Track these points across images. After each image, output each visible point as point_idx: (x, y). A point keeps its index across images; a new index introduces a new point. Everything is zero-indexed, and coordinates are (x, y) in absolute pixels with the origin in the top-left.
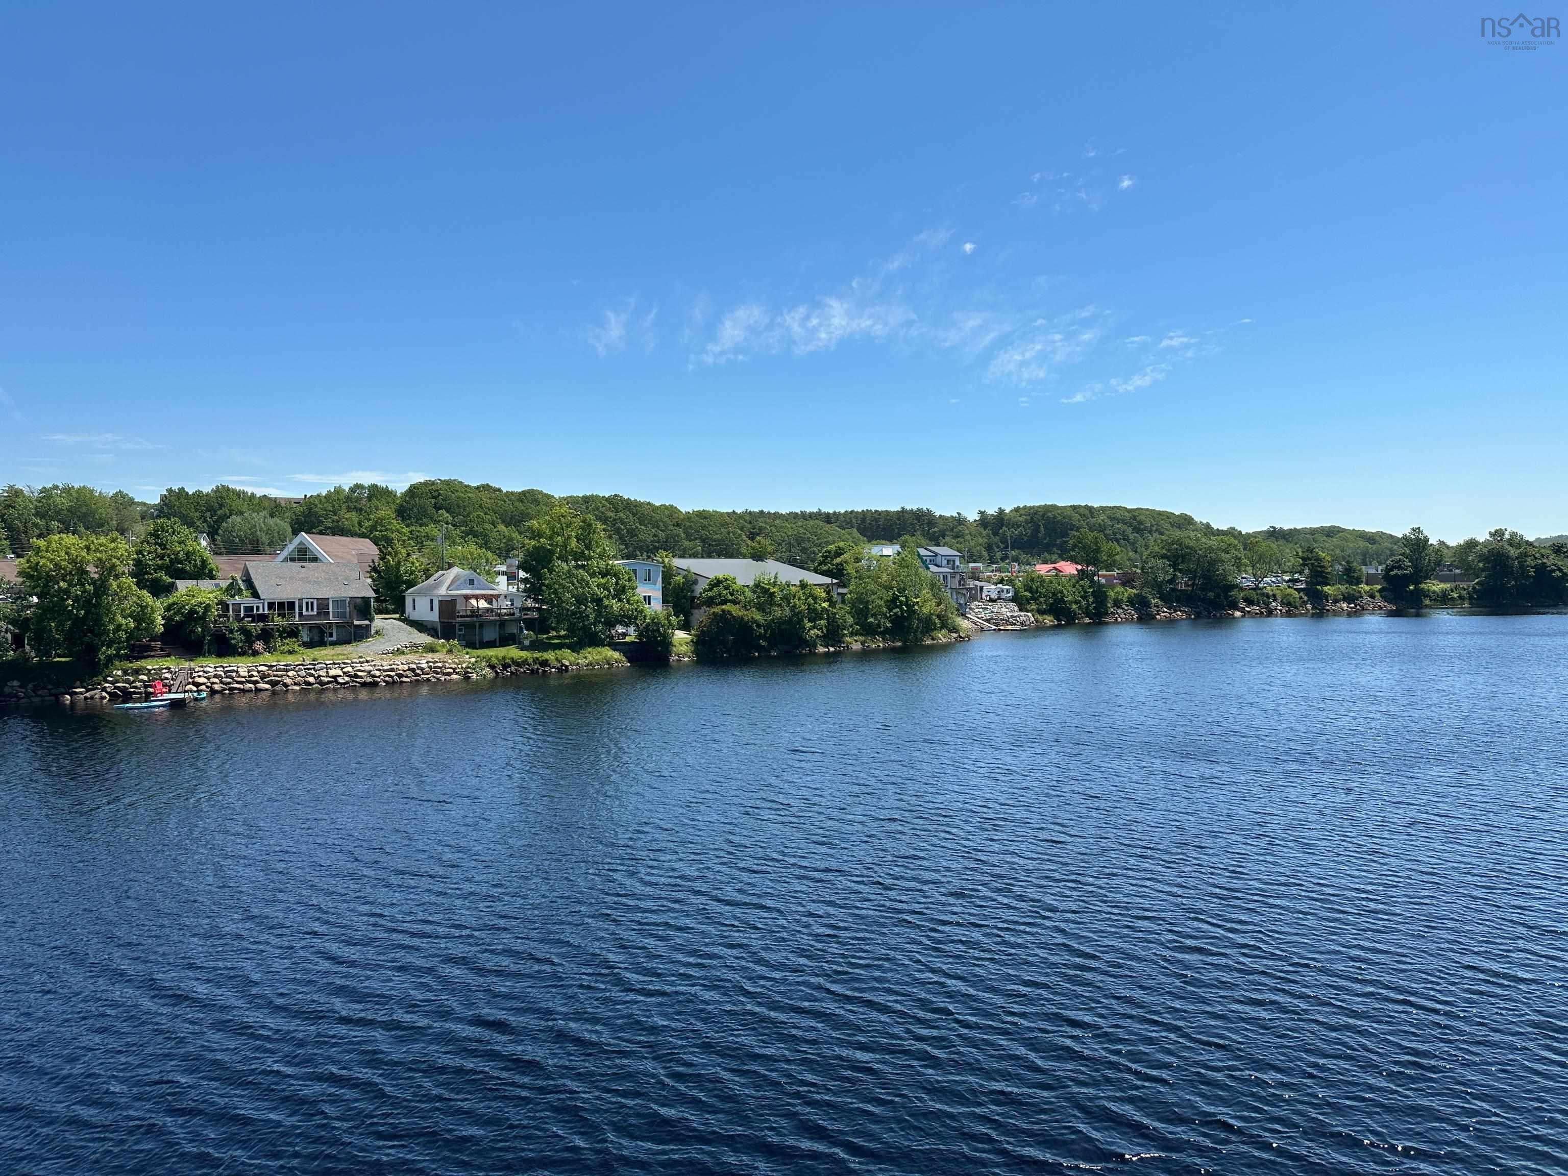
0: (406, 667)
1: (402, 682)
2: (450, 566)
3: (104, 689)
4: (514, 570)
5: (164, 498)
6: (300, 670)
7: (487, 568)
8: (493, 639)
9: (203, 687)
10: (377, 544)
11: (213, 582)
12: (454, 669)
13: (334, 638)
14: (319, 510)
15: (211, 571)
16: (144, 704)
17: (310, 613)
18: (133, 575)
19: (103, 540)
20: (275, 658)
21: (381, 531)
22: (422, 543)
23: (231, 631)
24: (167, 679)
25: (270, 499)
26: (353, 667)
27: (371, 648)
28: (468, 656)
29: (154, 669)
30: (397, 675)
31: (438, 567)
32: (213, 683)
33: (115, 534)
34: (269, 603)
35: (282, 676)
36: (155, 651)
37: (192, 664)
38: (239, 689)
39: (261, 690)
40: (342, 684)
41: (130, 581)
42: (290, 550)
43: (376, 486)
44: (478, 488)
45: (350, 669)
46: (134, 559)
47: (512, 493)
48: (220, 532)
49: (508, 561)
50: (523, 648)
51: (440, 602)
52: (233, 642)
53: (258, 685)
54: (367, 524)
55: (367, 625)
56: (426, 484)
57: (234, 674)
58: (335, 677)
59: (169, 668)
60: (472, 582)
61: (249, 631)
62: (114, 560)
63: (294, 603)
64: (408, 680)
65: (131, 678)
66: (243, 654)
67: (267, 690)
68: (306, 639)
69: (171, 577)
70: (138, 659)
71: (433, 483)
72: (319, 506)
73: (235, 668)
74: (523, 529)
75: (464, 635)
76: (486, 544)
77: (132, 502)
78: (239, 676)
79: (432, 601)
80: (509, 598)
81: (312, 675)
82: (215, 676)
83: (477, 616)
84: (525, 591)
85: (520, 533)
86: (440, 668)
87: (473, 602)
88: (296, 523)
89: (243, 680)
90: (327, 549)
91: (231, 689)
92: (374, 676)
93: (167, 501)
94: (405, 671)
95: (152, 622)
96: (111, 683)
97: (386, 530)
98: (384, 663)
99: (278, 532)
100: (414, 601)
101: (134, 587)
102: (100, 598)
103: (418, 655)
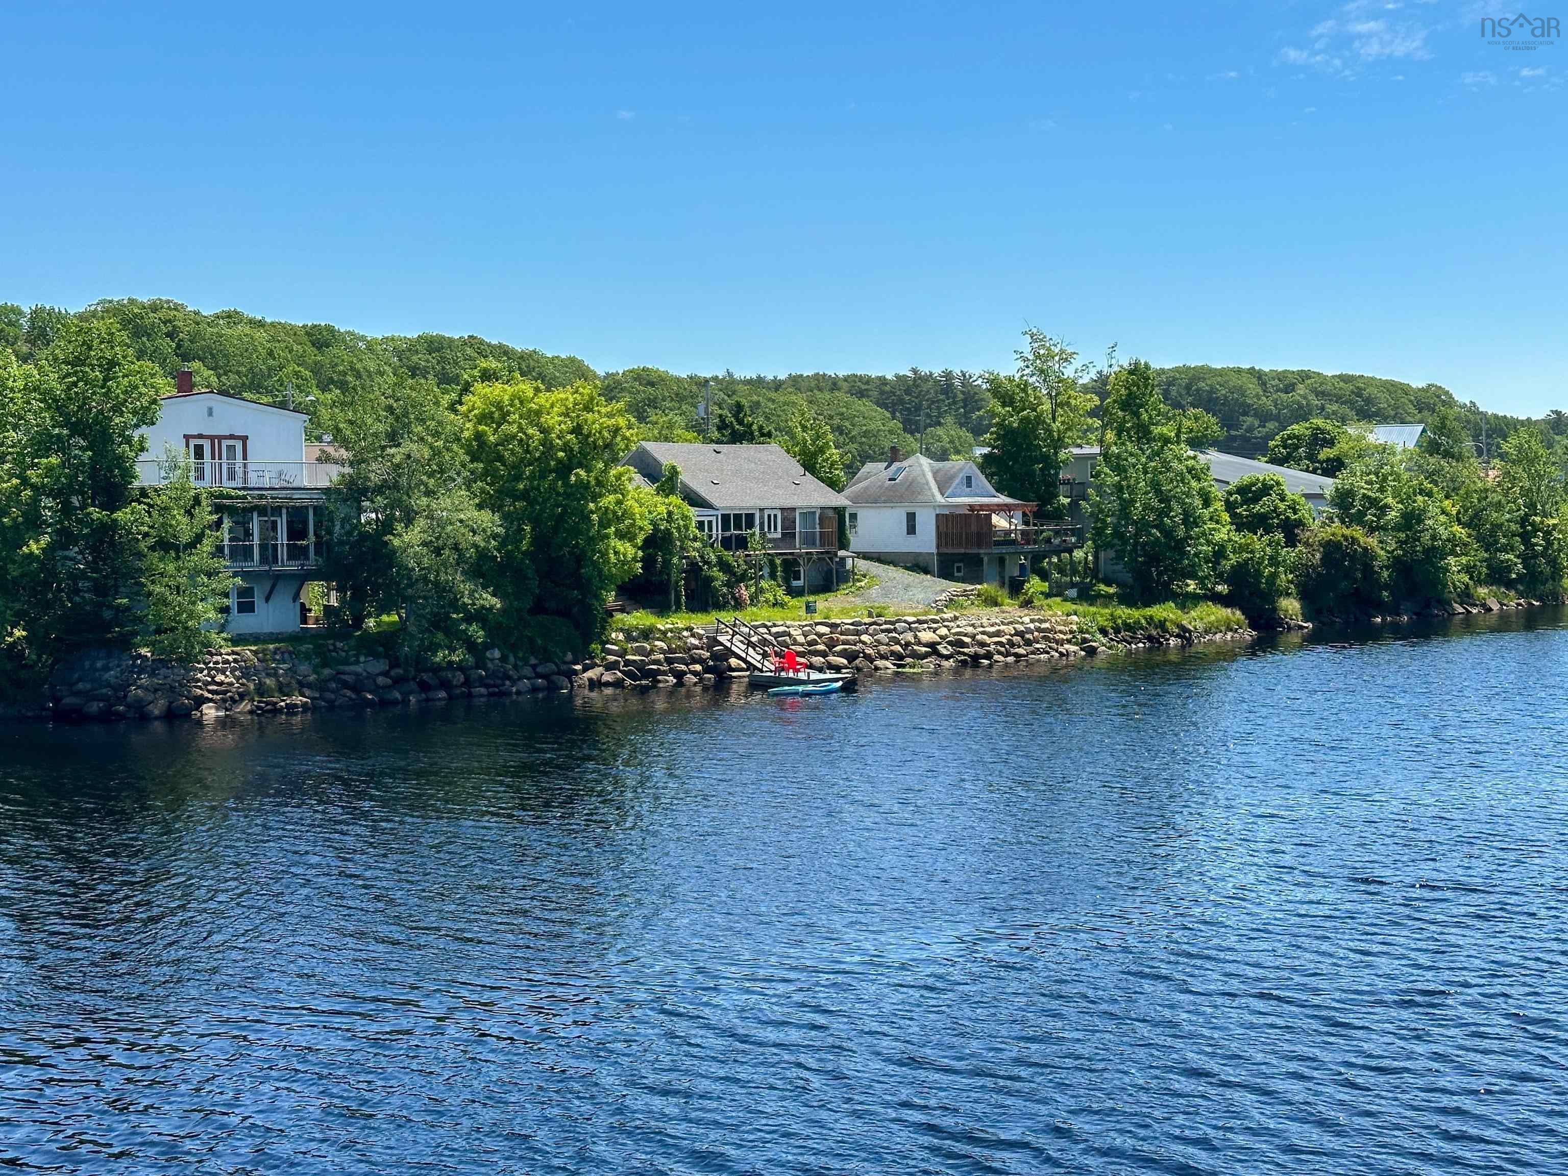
3: (611, 665)
6: (876, 632)
12: (1065, 635)
13: (802, 582)
17: (773, 535)
26: (948, 628)
28: (1060, 613)
29: (670, 631)
34: (723, 516)
35: (856, 643)
45: (945, 631)
51: (942, 517)
58: (932, 645)
60: (969, 482)
63: (753, 515)
79: (911, 515)
86: (1050, 631)
89: (804, 649)
92: (982, 644)
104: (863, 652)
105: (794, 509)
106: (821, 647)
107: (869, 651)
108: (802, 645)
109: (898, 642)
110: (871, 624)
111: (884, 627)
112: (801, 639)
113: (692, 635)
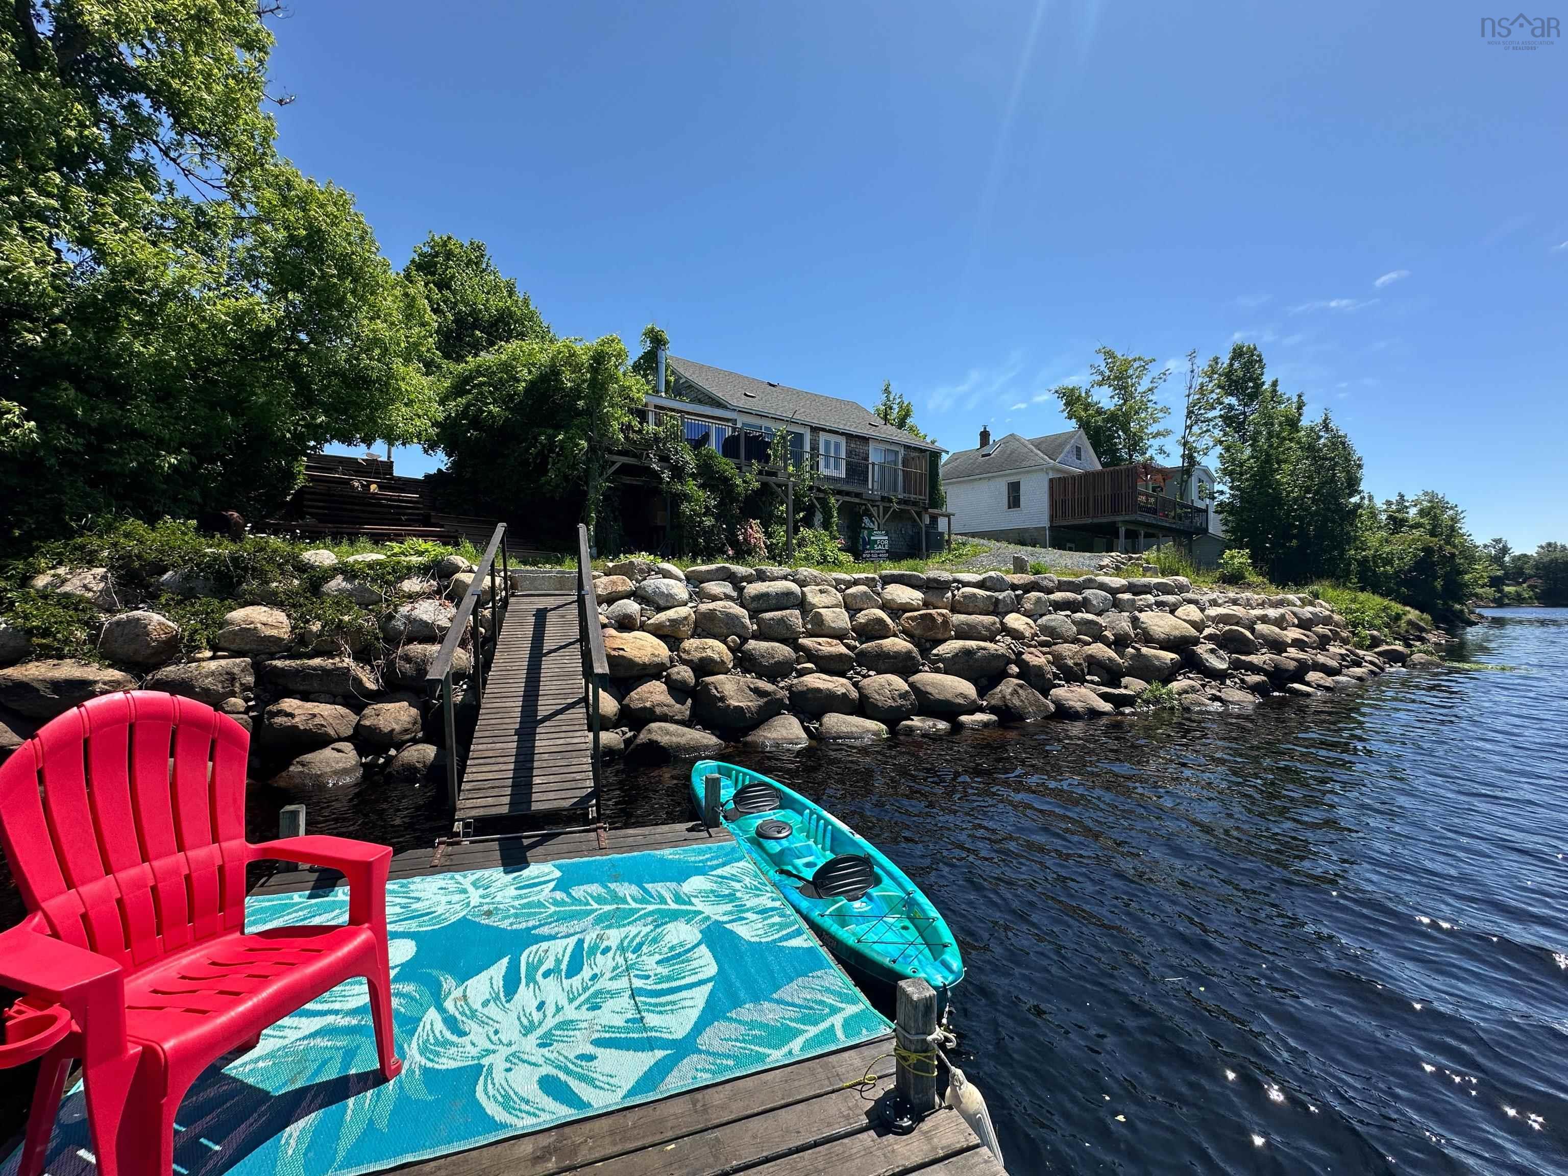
9: (652, 694)
17: (832, 472)
29: (349, 573)
35: (993, 635)
51: (1057, 481)
57: (794, 618)
61: (728, 483)
63: (801, 436)
73: (790, 588)
78: (820, 631)
79: (1014, 484)
82: (708, 627)
89: (842, 648)
104: (1019, 660)
105: (864, 439)
106: (897, 644)
107: (1036, 658)
108: (839, 636)
109: (1098, 637)
110: (1028, 588)
111: (1058, 596)
112: (838, 618)
113: (438, 592)
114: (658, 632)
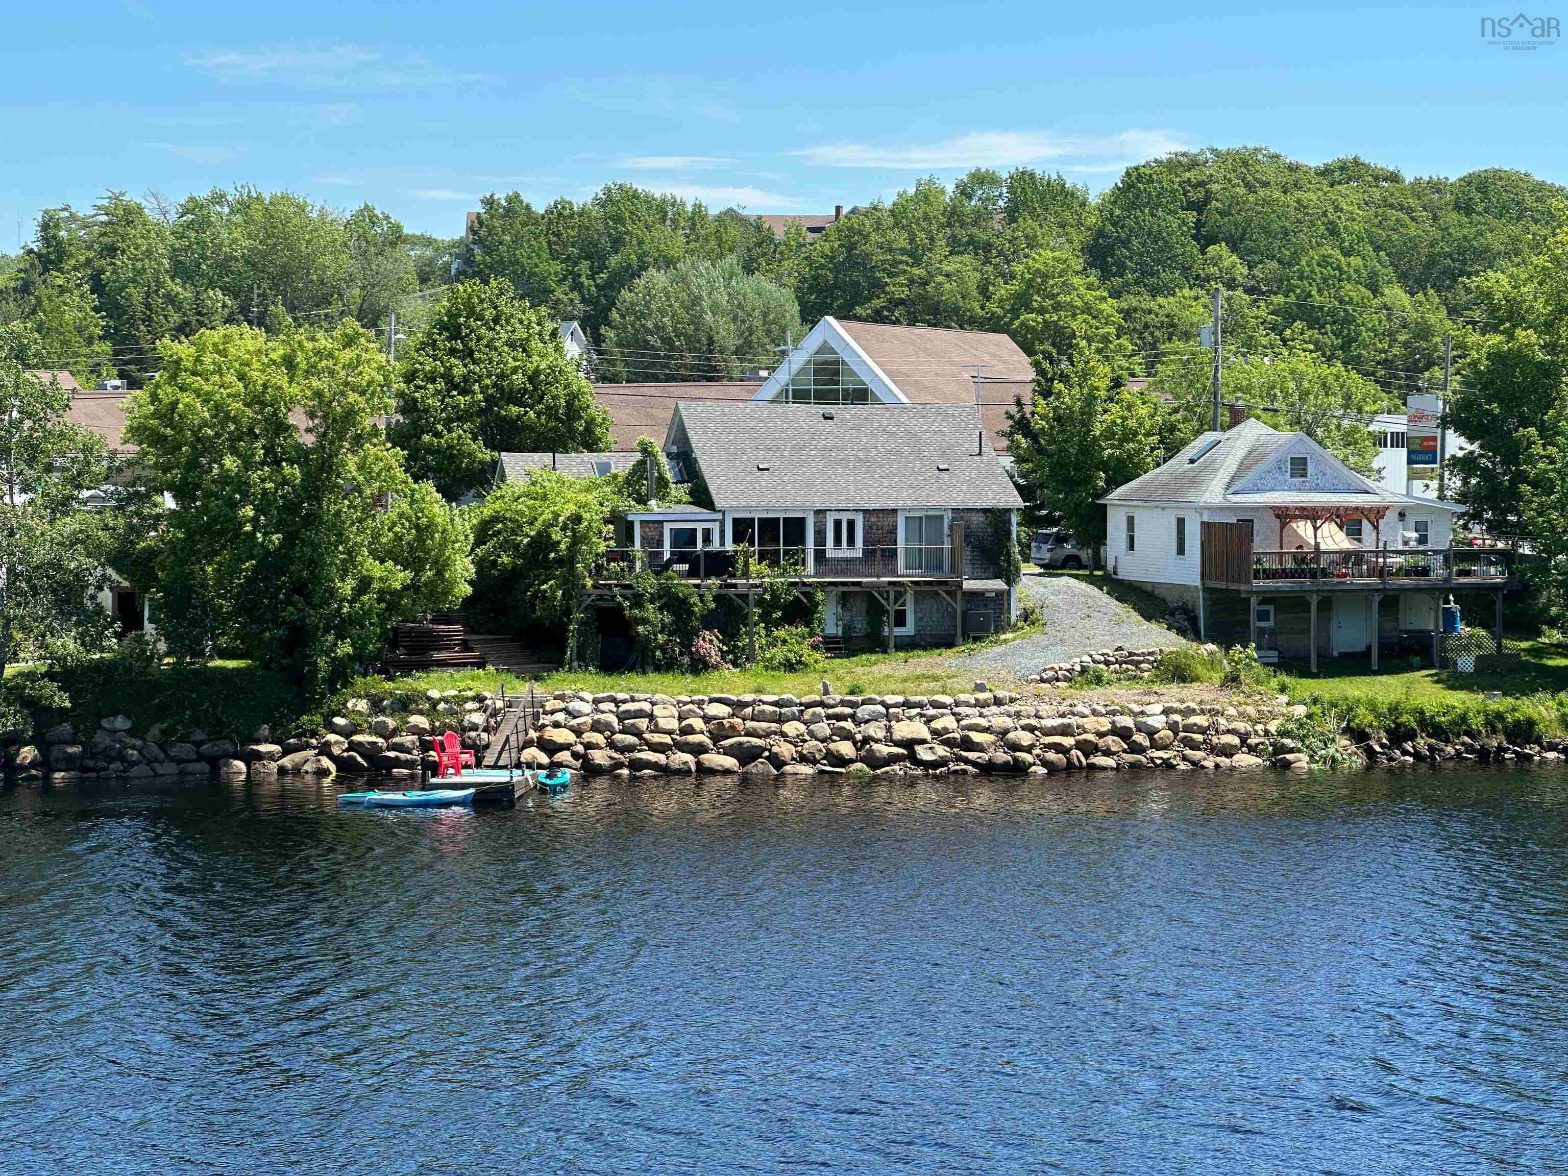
0: (1105, 724)
1: (1092, 767)
2: (1237, 417)
3: (325, 750)
4: (1430, 428)
5: (477, 226)
6: (816, 719)
7: (1346, 423)
8: (1360, 647)
9: (564, 756)
10: (1029, 351)
11: (594, 458)
12: (1244, 738)
13: (909, 629)
14: (871, 247)
15: (589, 430)
16: (416, 795)
17: (845, 553)
18: (397, 437)
19: (324, 342)
20: (753, 683)
21: (1042, 311)
22: (1154, 346)
23: (638, 601)
24: (475, 728)
25: (742, 221)
26: (958, 717)
27: (1010, 662)
28: (1284, 699)
29: (445, 700)
30: (1079, 745)
31: (1201, 419)
32: (589, 746)
33: (352, 324)
34: (736, 521)
35: (767, 735)
36: (449, 648)
37: (539, 689)
38: (654, 766)
39: (712, 772)
40: (928, 765)
41: (395, 456)
42: (795, 368)
43: (1032, 176)
44: (1325, 172)
45: (948, 722)
46: (401, 395)
47: (1436, 187)
48: (615, 315)
49: (1414, 400)
50: (1457, 681)
51: (1206, 526)
52: (641, 629)
53: (703, 757)
54: (1002, 290)
55: (999, 594)
56: (1172, 165)
57: (643, 723)
58: (910, 744)
59: (480, 699)
60: (1299, 466)
61: (684, 601)
62: (353, 397)
63: (801, 522)
64: (1110, 762)
65: (391, 723)
66: (668, 666)
67: (727, 772)
68: (833, 629)
69: (491, 444)
70: (407, 669)
71: (1194, 164)
72: (874, 237)
73: (647, 707)
74: (1463, 298)
75: (1273, 632)
76: (1346, 347)
77: (397, 237)
78: (657, 730)
79: (1181, 522)
80: (1411, 520)
81: (847, 736)
82: (597, 727)
83: (1313, 574)
84: (1463, 497)
85: (1453, 311)
86: (1203, 731)
87: (1304, 529)
88: (811, 290)
89: (667, 739)
90: (889, 367)
91: (637, 765)
92: (1015, 747)
93: (483, 232)
94: (1101, 735)
95: (441, 567)
96: (346, 733)
97: (1057, 307)
98: (1044, 709)
99: (765, 315)
100: (1131, 521)
101: (400, 474)
102: (319, 500)
103: (1141, 688)
104: (773, 750)
105: (894, 511)
106: (701, 738)
107: (784, 749)
108: (668, 733)
110: (812, 705)
111: (834, 710)
112: (671, 723)
113: (479, 709)
114: (572, 729)
